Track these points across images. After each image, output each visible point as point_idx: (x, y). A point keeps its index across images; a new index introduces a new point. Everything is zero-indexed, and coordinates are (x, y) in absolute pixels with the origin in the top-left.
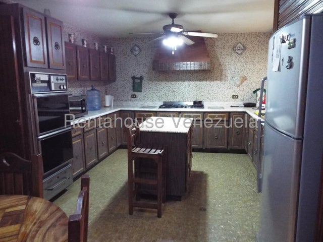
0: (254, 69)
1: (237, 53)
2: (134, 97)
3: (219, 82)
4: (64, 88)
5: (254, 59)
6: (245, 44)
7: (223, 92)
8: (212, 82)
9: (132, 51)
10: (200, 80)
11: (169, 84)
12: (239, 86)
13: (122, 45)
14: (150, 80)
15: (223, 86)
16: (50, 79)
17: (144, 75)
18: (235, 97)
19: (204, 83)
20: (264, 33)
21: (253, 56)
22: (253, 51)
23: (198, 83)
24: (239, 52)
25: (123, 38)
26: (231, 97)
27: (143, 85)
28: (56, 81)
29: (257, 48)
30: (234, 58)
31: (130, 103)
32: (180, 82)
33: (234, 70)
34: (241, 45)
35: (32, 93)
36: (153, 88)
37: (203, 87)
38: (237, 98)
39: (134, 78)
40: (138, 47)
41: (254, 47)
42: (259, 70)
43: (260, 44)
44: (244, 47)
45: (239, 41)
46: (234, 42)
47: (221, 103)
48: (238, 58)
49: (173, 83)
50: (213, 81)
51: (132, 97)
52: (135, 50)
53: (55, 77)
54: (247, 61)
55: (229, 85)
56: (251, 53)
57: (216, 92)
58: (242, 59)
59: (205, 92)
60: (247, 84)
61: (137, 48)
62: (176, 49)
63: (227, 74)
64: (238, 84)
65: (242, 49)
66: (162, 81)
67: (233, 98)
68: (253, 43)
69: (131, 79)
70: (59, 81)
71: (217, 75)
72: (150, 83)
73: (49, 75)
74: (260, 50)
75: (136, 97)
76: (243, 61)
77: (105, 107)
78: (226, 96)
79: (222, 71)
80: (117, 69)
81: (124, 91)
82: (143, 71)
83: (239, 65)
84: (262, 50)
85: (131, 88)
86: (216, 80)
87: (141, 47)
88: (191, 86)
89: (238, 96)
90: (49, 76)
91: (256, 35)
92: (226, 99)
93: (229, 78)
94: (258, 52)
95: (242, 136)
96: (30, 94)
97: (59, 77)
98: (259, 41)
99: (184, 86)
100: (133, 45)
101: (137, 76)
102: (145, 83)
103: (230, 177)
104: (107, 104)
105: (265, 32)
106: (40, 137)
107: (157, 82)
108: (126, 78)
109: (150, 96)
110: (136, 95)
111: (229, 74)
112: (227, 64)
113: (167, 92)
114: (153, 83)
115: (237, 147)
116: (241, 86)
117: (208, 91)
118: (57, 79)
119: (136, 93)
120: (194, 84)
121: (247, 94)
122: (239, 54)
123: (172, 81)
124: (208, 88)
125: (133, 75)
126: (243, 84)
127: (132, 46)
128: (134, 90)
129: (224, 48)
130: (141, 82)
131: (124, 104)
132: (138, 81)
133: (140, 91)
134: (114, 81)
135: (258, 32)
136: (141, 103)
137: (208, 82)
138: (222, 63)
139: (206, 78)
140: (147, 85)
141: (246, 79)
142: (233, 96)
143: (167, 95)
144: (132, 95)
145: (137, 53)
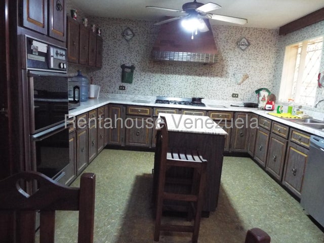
0: (257, 67)
1: (241, 48)
2: (122, 89)
3: (219, 78)
4: (63, 68)
5: (258, 57)
6: (249, 39)
7: (223, 90)
8: (212, 78)
9: (124, 35)
10: (199, 75)
11: (164, 76)
12: (240, 84)
13: (111, 27)
14: (143, 70)
15: (223, 83)
16: (48, 51)
17: (136, 64)
18: (235, 96)
19: (203, 78)
20: (269, 30)
21: (256, 53)
22: (256, 47)
23: (197, 78)
24: (243, 47)
25: (113, 18)
26: (231, 95)
27: (134, 76)
28: (55, 56)
29: (261, 45)
30: (237, 53)
31: (118, 96)
32: (177, 76)
33: (236, 66)
34: (246, 41)
35: (28, 69)
36: (146, 79)
37: (202, 83)
38: (237, 97)
39: (123, 67)
40: (132, 31)
41: (258, 44)
42: (261, 69)
43: (265, 41)
44: (248, 42)
45: (243, 36)
46: (238, 36)
47: (220, 101)
48: (241, 54)
49: (169, 76)
50: (214, 77)
51: (120, 89)
52: (127, 34)
53: (55, 50)
54: (250, 58)
55: (229, 82)
56: (255, 50)
57: (216, 89)
58: (245, 56)
59: (204, 88)
60: (249, 83)
61: (130, 32)
62: (196, 34)
63: (229, 71)
64: (239, 82)
65: (246, 45)
66: (156, 72)
67: (233, 97)
68: (258, 39)
69: (120, 67)
70: (59, 57)
71: (217, 71)
72: (142, 74)
73: (48, 45)
74: (264, 47)
75: (124, 89)
76: (246, 57)
77: (90, 98)
78: (226, 94)
79: (223, 67)
80: (104, 55)
81: (110, 80)
82: (136, 59)
83: (241, 62)
84: (266, 47)
85: (120, 78)
86: (217, 76)
87: (134, 31)
88: (189, 81)
89: (238, 95)
90: (49, 47)
91: (261, 31)
92: (225, 98)
93: (230, 75)
94: (261, 50)
95: (246, 138)
96: (26, 69)
97: (59, 51)
98: (264, 37)
99: (181, 80)
100: (126, 28)
101: (127, 65)
102: (136, 74)
103: (247, 185)
104: (92, 96)
105: (271, 28)
106: (35, 136)
107: (151, 74)
108: (114, 66)
109: (141, 89)
110: (124, 87)
111: (231, 70)
112: (229, 59)
113: (162, 86)
114: (146, 75)
115: (239, 150)
116: (242, 84)
117: (208, 88)
118: (57, 54)
119: (124, 84)
120: (193, 79)
121: (248, 93)
122: (243, 50)
123: (168, 74)
124: (207, 85)
125: (123, 63)
126: (244, 82)
127: (124, 29)
128: (123, 80)
129: (227, 42)
130: (132, 72)
131: (110, 97)
132: (128, 70)
133: (130, 82)
134: (100, 68)
135: (263, 28)
136: (130, 96)
137: (208, 78)
138: (224, 58)
139: (206, 73)
140: (139, 76)
141: (248, 77)
142: (233, 94)
143: (162, 89)
144: (120, 87)
145: (129, 37)
